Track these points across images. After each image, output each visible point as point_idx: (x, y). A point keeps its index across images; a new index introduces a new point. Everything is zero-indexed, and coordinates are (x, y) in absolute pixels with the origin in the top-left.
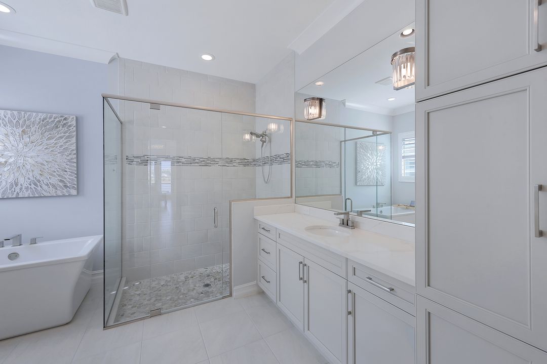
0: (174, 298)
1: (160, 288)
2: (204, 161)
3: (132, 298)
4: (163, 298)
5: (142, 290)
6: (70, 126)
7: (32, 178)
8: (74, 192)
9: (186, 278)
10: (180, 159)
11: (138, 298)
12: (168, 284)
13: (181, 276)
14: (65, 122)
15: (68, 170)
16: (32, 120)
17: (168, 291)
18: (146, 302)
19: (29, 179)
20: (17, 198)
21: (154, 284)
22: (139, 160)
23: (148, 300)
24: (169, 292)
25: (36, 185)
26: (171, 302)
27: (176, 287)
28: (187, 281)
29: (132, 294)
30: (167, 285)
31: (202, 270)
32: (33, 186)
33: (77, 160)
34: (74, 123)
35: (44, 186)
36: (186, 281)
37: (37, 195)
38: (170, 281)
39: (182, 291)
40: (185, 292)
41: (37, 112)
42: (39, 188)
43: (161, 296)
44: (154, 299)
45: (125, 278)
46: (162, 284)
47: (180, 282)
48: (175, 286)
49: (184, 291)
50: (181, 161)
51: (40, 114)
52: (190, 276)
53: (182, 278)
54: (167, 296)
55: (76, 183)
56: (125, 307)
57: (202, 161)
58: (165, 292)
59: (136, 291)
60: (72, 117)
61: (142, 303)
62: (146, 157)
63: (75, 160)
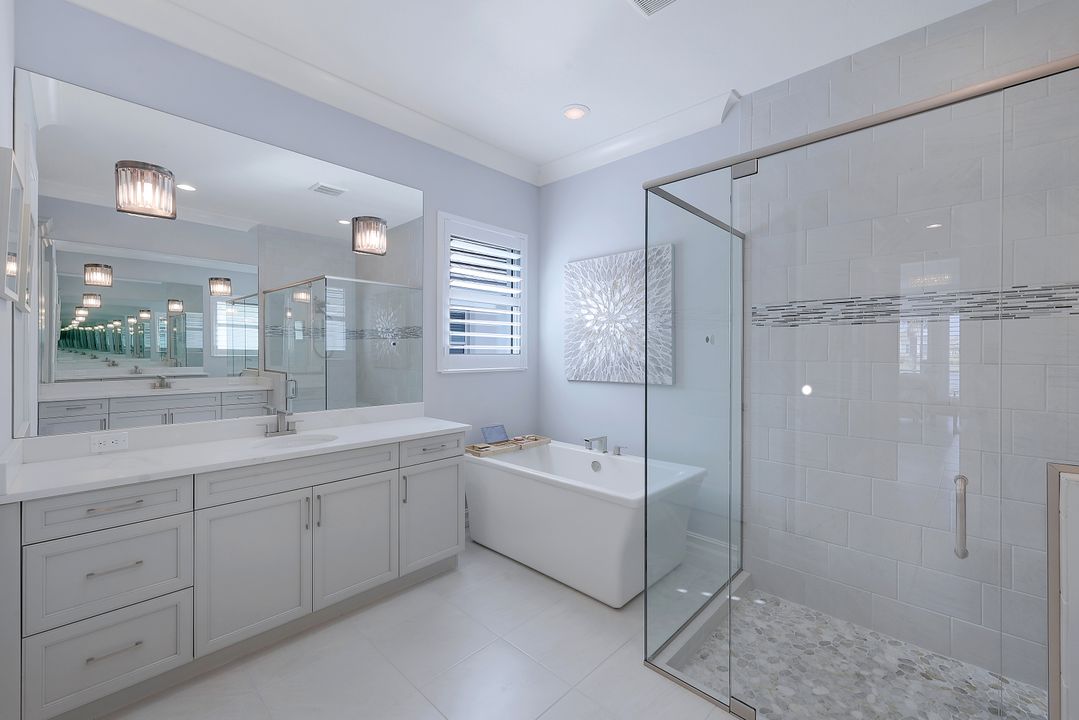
0: (833, 701)
1: (814, 646)
2: (992, 302)
3: (742, 629)
4: (805, 681)
5: (772, 623)
6: (664, 264)
7: (622, 353)
8: (669, 380)
9: (905, 666)
10: (894, 302)
11: (752, 637)
12: (842, 650)
13: (890, 647)
14: (658, 257)
15: (660, 340)
16: (623, 264)
17: (829, 669)
18: (762, 661)
19: (619, 355)
20: (608, 382)
21: (804, 626)
22: (779, 314)
23: (771, 660)
24: (830, 674)
25: (625, 364)
26: (819, 706)
27: (858, 675)
28: (902, 679)
29: (748, 620)
30: (836, 652)
31: (981, 675)
32: (623, 366)
33: (674, 323)
34: (669, 257)
35: (633, 366)
36: (899, 673)
37: (627, 381)
38: (848, 645)
39: (871, 699)
40: (877, 709)
41: (627, 251)
42: (629, 370)
43: (803, 670)
44: (783, 666)
45: (748, 574)
46: (826, 638)
47: (879, 666)
48: (857, 669)
49: (877, 701)
50: (896, 308)
51: (631, 253)
52: (923, 667)
53: (892, 657)
54: (818, 682)
55: (671, 364)
56: (717, 641)
57: (981, 304)
58: (821, 668)
59: (759, 618)
60: (666, 247)
61: (754, 658)
62: (795, 306)
63: (670, 324)
